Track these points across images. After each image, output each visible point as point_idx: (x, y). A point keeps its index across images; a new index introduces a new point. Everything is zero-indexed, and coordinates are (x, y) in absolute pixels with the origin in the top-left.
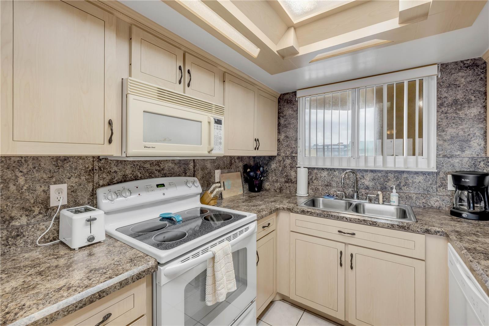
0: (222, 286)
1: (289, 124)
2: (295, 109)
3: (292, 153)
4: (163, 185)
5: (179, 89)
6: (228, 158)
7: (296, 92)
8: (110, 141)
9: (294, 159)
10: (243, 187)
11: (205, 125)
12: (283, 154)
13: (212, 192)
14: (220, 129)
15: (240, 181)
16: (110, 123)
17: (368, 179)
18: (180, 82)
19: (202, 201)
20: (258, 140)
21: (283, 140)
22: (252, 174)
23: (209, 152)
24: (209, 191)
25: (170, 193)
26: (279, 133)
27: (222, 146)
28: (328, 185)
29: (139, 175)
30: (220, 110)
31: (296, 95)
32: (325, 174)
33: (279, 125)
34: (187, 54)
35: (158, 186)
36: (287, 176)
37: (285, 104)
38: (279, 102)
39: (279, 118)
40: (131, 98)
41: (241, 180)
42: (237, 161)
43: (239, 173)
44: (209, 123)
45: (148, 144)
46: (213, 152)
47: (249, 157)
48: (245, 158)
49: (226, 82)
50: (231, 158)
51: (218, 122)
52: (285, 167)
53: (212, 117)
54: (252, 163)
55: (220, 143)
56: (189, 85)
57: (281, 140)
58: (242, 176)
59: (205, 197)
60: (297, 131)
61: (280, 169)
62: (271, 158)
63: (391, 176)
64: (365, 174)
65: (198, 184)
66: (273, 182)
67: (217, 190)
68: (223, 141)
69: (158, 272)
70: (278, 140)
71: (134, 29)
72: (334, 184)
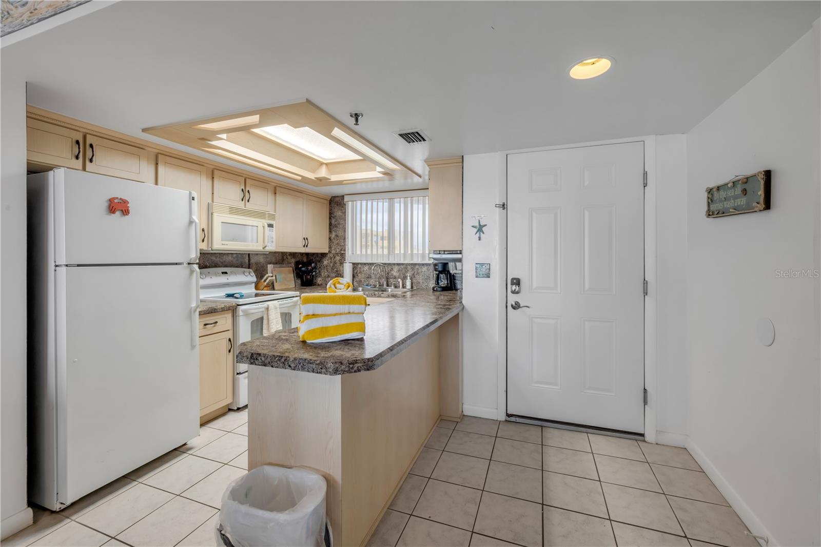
0: (273, 324)
1: (339, 224)
2: (344, 211)
3: (341, 250)
4: (226, 273)
5: (241, 205)
6: (280, 254)
7: (343, 196)
8: (203, 241)
9: (343, 255)
10: (295, 282)
11: (260, 229)
12: (333, 252)
13: (265, 281)
14: (272, 231)
15: (291, 276)
16: (203, 230)
17: (395, 270)
18: (242, 200)
19: (257, 288)
20: (307, 239)
21: (334, 238)
22: (303, 269)
23: (263, 248)
24: (263, 280)
25: (232, 279)
26: (330, 232)
27: (274, 244)
28: (369, 277)
29: (208, 265)
30: (272, 217)
31: (344, 198)
32: (366, 268)
33: (330, 224)
34: (247, 179)
35: (223, 273)
36: (337, 271)
37: (335, 205)
38: (330, 203)
39: (330, 218)
40: (215, 215)
41: (293, 275)
42: (289, 257)
43: (291, 269)
44: (264, 227)
45: (224, 242)
46: (266, 248)
47: (302, 254)
48: (297, 255)
49: (277, 194)
50: (283, 254)
51: (271, 226)
52: (335, 263)
53: (265, 222)
54: (305, 260)
55: (272, 242)
56: (248, 201)
57: (332, 239)
58: (294, 272)
59: (260, 285)
60: (345, 231)
61: (332, 265)
62: (323, 255)
63: (409, 267)
64: (393, 266)
65: (253, 274)
66: (325, 277)
67: (270, 278)
68: (274, 240)
69: (238, 309)
70: (330, 238)
71: (216, 172)
72: (373, 276)
